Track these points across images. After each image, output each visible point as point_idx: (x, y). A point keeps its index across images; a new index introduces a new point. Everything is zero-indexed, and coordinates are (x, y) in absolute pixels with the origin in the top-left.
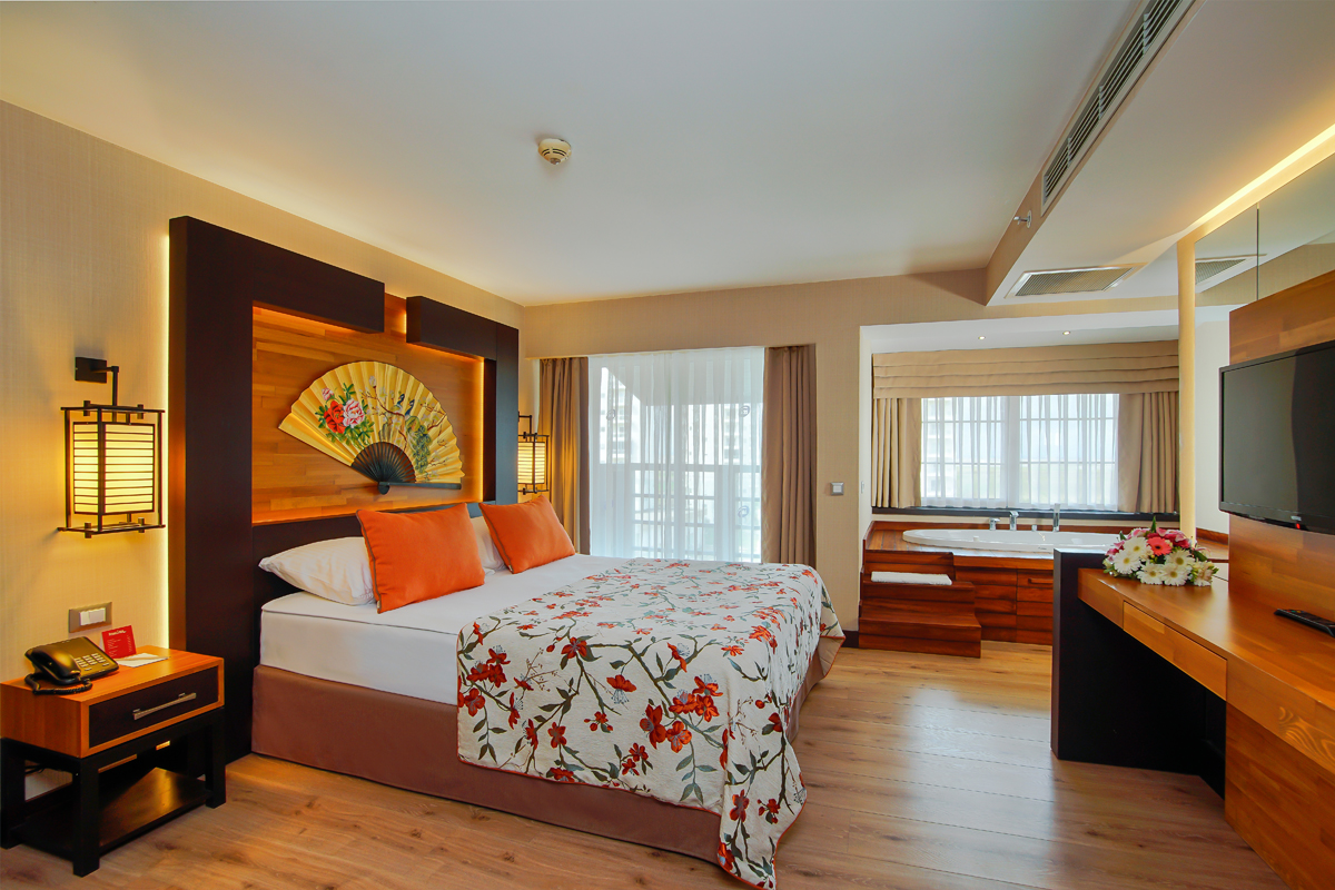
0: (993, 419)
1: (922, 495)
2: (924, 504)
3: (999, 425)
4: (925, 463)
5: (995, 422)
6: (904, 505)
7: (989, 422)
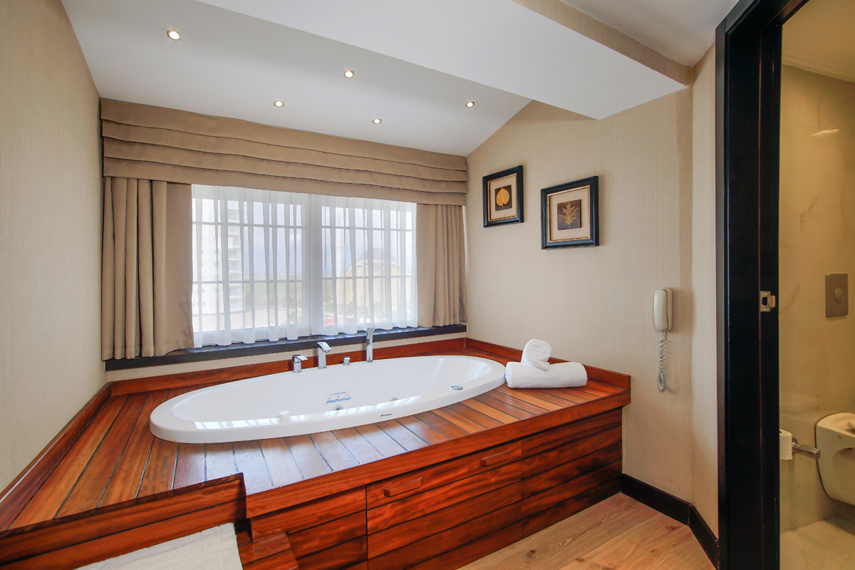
0: (292, 224)
1: (196, 329)
2: (198, 342)
3: (299, 232)
4: (200, 283)
5: (295, 227)
6: (164, 350)
7: (287, 227)
